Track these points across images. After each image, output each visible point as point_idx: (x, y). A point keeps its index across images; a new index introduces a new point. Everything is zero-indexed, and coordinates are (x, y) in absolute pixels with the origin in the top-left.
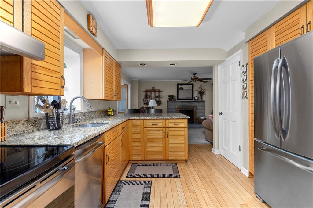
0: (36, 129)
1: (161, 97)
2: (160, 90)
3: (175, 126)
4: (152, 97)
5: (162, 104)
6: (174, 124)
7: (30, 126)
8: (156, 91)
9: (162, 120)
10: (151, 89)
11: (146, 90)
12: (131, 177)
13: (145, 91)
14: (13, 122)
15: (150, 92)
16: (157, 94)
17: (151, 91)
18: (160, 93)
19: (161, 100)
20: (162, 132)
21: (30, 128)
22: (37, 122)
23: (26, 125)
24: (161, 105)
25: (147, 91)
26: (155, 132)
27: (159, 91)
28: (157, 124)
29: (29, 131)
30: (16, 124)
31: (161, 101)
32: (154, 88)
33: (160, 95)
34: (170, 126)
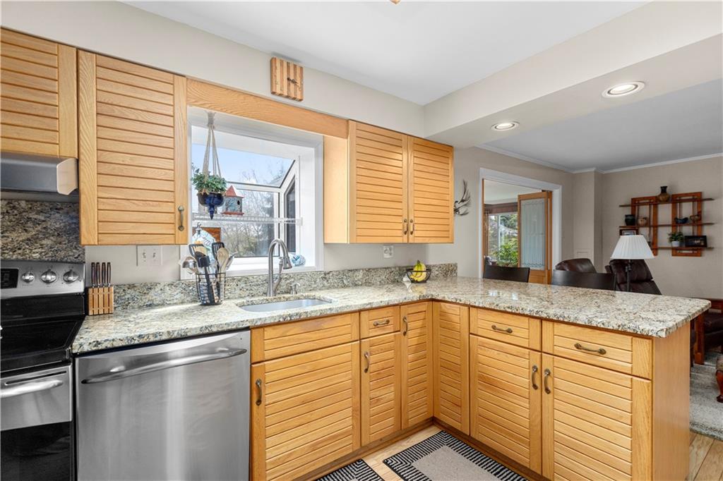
0: (189, 299)
1: (704, 221)
2: (700, 194)
3: (579, 355)
4: (660, 223)
5: (711, 249)
6: (578, 346)
7: (176, 293)
8: (681, 201)
9: (526, 319)
10: (657, 192)
11: (634, 200)
12: (392, 469)
13: (629, 202)
14: (144, 286)
15: (650, 204)
16: (687, 210)
17: (654, 202)
18: (700, 206)
19: (707, 231)
20: (525, 363)
21: (177, 297)
22: (191, 288)
23: (170, 292)
24: (706, 253)
25: (635, 203)
26: (503, 356)
27: (697, 199)
28: (509, 331)
29: (175, 301)
30: (150, 289)
31: (704, 238)
32: (668, 190)
33: (700, 214)
34: (558, 350)
